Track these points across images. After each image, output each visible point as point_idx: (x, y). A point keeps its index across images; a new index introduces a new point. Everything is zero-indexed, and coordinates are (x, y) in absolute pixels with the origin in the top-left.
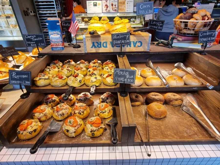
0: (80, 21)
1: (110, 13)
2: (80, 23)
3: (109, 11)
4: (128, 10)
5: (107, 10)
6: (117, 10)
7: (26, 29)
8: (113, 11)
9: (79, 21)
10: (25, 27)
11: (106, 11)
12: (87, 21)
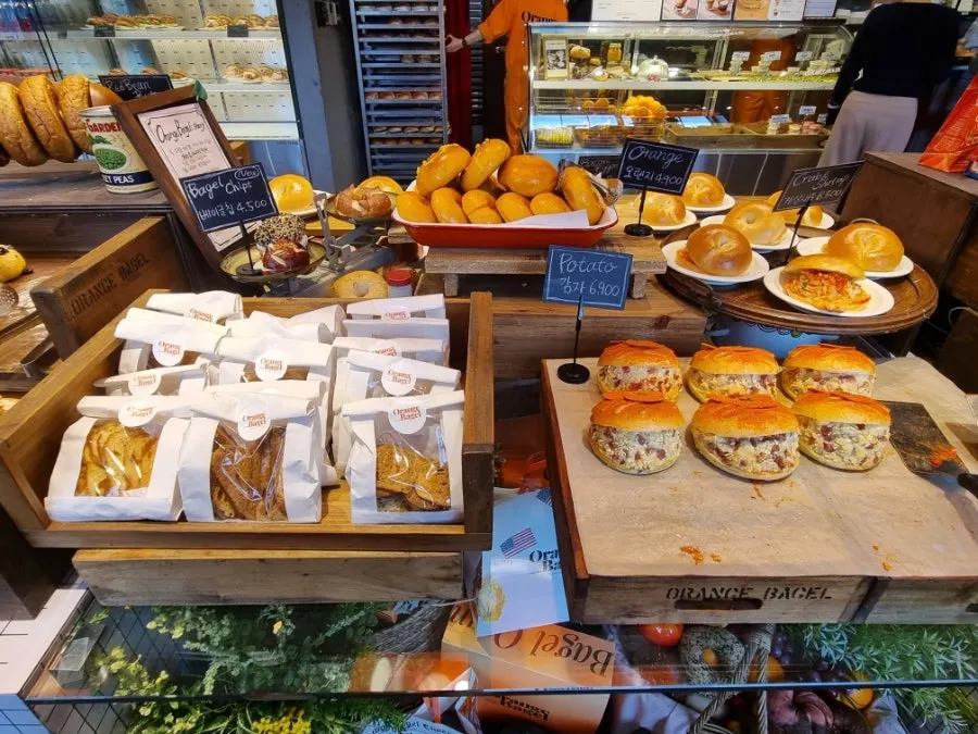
0: (560, 55)
1: (695, 21)
2: (561, 64)
3: (693, 12)
4: (780, 8)
5: (684, 10)
6: (730, 9)
7: (319, 86)
8: (712, 14)
9: (558, 59)
10: (317, 77)
11: (679, 13)
12: (584, 60)
